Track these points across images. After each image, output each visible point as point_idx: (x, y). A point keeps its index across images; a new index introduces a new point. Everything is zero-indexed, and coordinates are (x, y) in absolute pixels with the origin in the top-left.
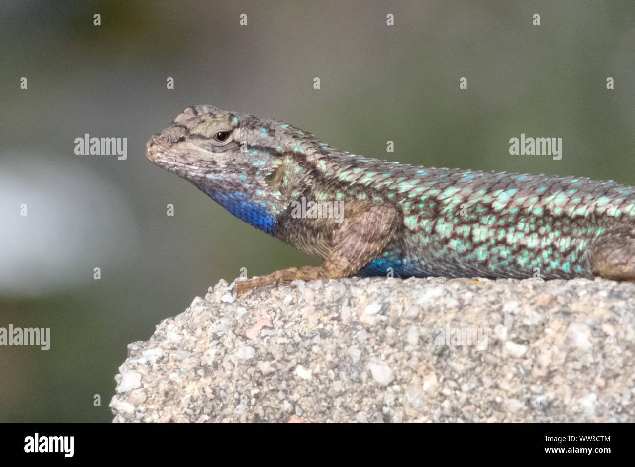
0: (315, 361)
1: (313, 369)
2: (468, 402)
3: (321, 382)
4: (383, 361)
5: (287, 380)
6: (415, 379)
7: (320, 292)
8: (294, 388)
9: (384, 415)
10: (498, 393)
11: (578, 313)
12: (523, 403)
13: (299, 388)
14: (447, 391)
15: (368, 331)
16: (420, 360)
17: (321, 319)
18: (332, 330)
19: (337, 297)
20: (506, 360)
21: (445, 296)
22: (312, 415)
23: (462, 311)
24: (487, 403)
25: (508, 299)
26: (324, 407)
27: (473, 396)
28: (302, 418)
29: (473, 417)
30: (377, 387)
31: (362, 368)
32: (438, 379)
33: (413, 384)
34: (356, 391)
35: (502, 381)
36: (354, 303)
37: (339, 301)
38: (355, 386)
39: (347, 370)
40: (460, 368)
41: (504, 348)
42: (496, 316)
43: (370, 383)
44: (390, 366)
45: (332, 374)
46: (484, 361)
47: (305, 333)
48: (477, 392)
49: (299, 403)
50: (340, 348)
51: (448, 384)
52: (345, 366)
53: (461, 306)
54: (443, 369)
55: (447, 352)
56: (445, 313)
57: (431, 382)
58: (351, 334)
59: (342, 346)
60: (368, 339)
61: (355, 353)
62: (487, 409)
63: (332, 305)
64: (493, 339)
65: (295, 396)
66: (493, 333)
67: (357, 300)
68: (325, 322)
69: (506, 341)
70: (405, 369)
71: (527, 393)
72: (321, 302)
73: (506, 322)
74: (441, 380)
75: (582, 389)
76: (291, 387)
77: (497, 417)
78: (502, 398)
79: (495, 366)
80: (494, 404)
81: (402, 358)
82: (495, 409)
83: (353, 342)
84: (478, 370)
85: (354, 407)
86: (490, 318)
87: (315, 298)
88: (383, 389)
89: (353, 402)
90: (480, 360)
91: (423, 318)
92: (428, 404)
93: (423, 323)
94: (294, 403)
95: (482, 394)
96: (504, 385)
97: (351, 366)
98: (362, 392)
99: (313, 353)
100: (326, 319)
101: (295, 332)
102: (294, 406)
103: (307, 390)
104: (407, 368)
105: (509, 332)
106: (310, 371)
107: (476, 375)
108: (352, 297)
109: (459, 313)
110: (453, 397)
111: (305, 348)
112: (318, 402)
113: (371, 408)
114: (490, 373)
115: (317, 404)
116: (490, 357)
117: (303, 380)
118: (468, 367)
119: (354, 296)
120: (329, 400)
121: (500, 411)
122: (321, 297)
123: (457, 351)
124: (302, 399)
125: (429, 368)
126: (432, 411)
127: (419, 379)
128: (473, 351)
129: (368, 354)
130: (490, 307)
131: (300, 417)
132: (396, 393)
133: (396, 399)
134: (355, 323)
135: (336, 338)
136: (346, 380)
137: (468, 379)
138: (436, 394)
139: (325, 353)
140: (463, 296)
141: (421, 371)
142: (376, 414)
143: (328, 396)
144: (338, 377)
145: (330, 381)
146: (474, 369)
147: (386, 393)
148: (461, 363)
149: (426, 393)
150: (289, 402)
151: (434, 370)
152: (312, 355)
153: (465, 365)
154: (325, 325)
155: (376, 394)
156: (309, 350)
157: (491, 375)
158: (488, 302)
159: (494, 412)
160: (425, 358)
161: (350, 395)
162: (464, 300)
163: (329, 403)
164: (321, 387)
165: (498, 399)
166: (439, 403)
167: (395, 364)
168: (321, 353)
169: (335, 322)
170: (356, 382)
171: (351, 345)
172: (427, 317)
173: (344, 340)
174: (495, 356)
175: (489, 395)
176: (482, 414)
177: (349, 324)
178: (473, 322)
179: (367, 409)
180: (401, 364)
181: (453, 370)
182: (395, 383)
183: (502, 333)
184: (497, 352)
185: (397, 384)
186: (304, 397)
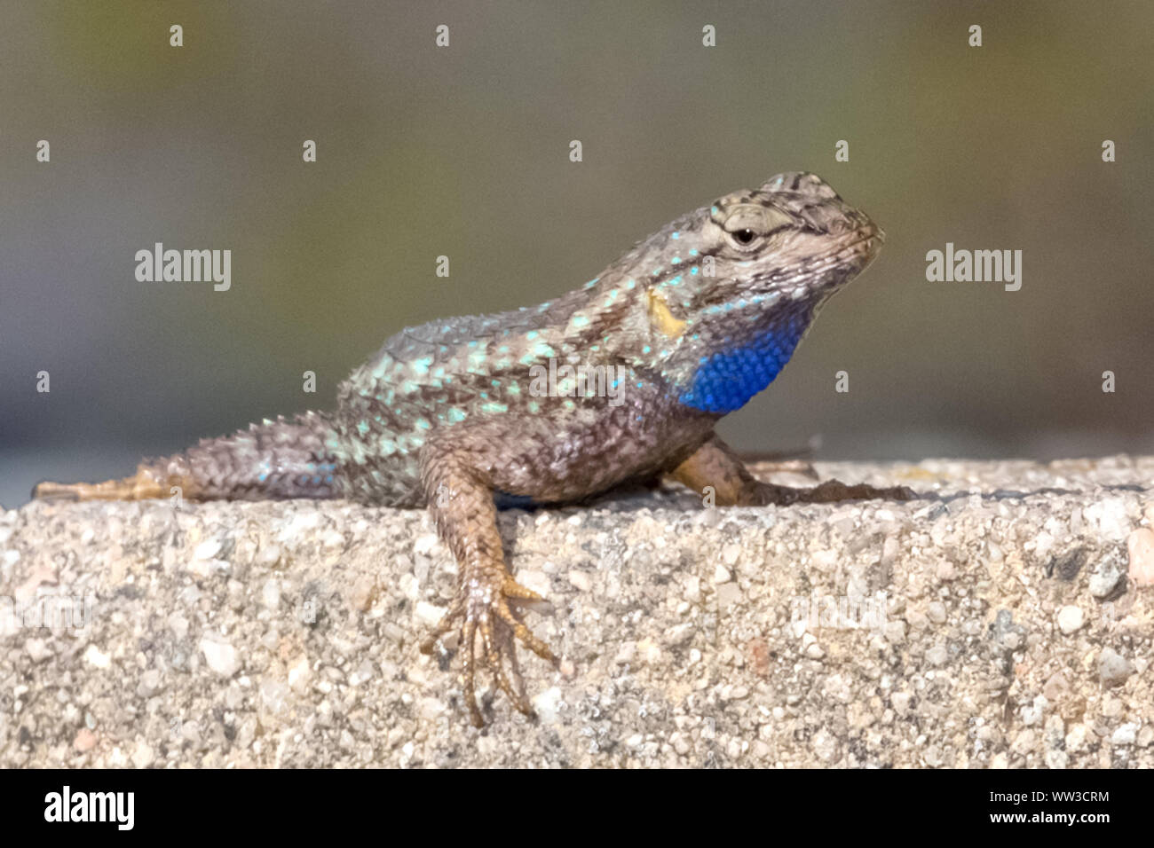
0: (116, 638)
1: (114, 651)
2: (358, 704)
3: (126, 674)
4: (224, 636)
5: (73, 670)
6: (275, 666)
7: (132, 524)
8: (83, 684)
9: (226, 726)
10: (405, 688)
11: (532, 553)
12: (446, 704)
13: (91, 683)
14: (324, 686)
15: (200, 586)
16: (282, 635)
17: (133, 568)
18: (148, 585)
19: (159, 531)
20: (418, 632)
21: (324, 528)
22: (113, 728)
23: (349, 552)
24: (389, 705)
25: (424, 532)
26: (130, 714)
27: (367, 693)
28: (97, 733)
29: (365, 728)
30: (214, 680)
31: (191, 649)
32: (311, 666)
33: (271, 675)
34: (181, 687)
35: (412, 668)
36: (183, 540)
37: (161, 538)
38: (180, 679)
39: (167, 653)
40: (346, 647)
41: (414, 613)
42: (401, 560)
43: (204, 674)
44: (235, 646)
45: (142, 659)
46: (384, 635)
47: (105, 592)
48: (373, 686)
49: (92, 707)
50: (155, 616)
51: (328, 675)
52: (163, 646)
53: (348, 543)
54: (319, 650)
55: (326, 620)
56: (323, 556)
57: (300, 670)
58: (174, 593)
59: (160, 612)
60: (199, 601)
61: (180, 624)
62: (389, 715)
63: (150, 544)
64: (396, 598)
65: (84, 698)
66: (398, 588)
67: (187, 536)
68: (138, 573)
69: (417, 601)
70: (259, 650)
71: (451, 687)
72: (133, 541)
73: (417, 571)
74: (316, 667)
75: (538, 679)
76: (79, 682)
77: (405, 728)
78: (413, 695)
79: (402, 643)
80: (399, 706)
81: (253, 632)
82: (401, 715)
83: (177, 606)
84: (374, 649)
85: (178, 713)
86: (393, 563)
87: (124, 533)
88: (224, 682)
89: (178, 707)
90: (378, 634)
91: (288, 565)
92: (296, 707)
93: (287, 572)
94: (84, 709)
95: (380, 689)
96: (416, 675)
97: (174, 645)
98: (191, 688)
99: (113, 625)
100: (139, 569)
101: (90, 589)
102: (83, 714)
103: (103, 687)
104: (262, 649)
105: (423, 587)
106: (108, 655)
107: (372, 659)
108: (180, 531)
109: (344, 556)
110: (334, 696)
111: (101, 617)
112: (121, 705)
113: (205, 716)
114: (393, 654)
115: (119, 710)
116: (391, 629)
117: (97, 669)
118: (359, 645)
119: (182, 528)
120: (139, 702)
121: (409, 717)
122: (134, 531)
123: (341, 618)
124: (96, 701)
125: (297, 648)
126: (302, 719)
127: (281, 666)
128: (366, 618)
129: (200, 625)
130: (393, 545)
131: (93, 731)
132: (245, 689)
133: (245, 700)
134: (182, 574)
135: (153, 599)
136: (165, 668)
137: (358, 665)
138: (308, 690)
139: (133, 625)
140: (353, 528)
141: (283, 653)
142: (213, 725)
143: (136, 696)
144: (152, 664)
145: (141, 671)
146: (366, 649)
147: (228, 690)
148: (347, 638)
149: (292, 690)
150: (76, 706)
151: (305, 650)
152: (111, 627)
153: (353, 641)
154: (137, 578)
155: (213, 691)
156: (107, 619)
157: (395, 658)
158: (389, 537)
159: (400, 719)
160: (290, 632)
161: (172, 694)
162: (353, 534)
163: (139, 708)
164: (126, 681)
165: (406, 699)
166: (313, 706)
167: (244, 642)
168: (126, 623)
169: (154, 573)
170: (181, 672)
171: (173, 610)
172: (295, 562)
173: (163, 603)
174: (401, 626)
175: (392, 691)
176: (381, 724)
177: (173, 576)
178: (366, 569)
179: (199, 717)
180: (253, 642)
181: (335, 651)
182: (243, 672)
183: (410, 587)
184: (403, 620)
185: (247, 674)
186: (99, 697)
